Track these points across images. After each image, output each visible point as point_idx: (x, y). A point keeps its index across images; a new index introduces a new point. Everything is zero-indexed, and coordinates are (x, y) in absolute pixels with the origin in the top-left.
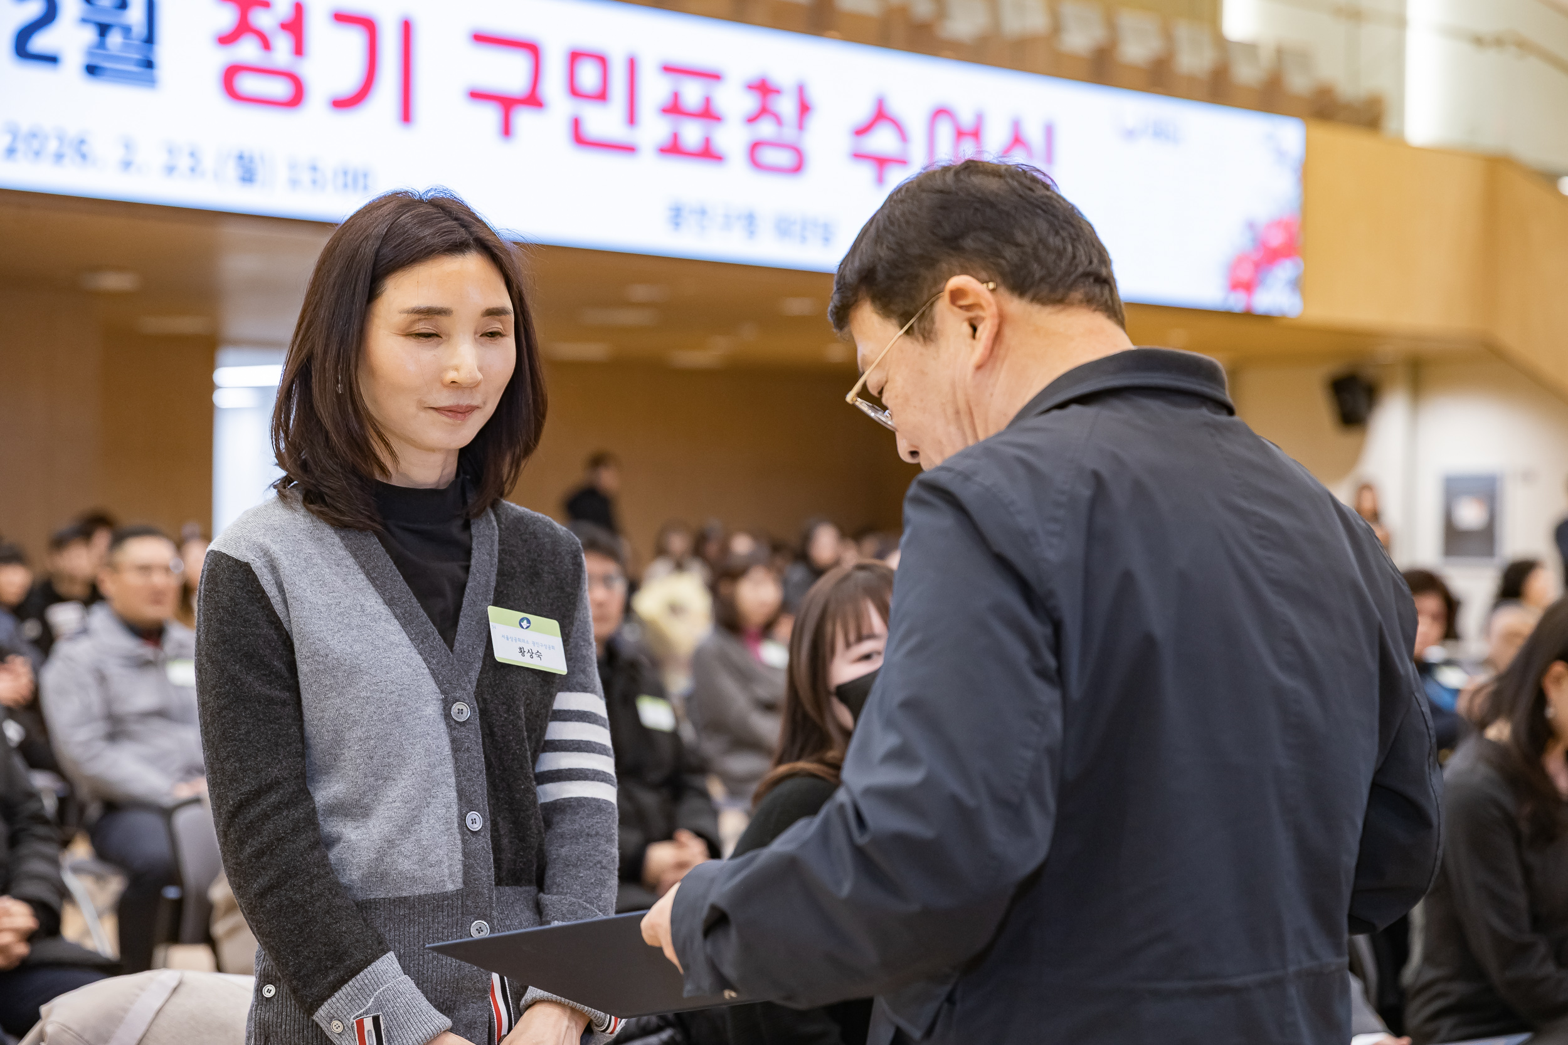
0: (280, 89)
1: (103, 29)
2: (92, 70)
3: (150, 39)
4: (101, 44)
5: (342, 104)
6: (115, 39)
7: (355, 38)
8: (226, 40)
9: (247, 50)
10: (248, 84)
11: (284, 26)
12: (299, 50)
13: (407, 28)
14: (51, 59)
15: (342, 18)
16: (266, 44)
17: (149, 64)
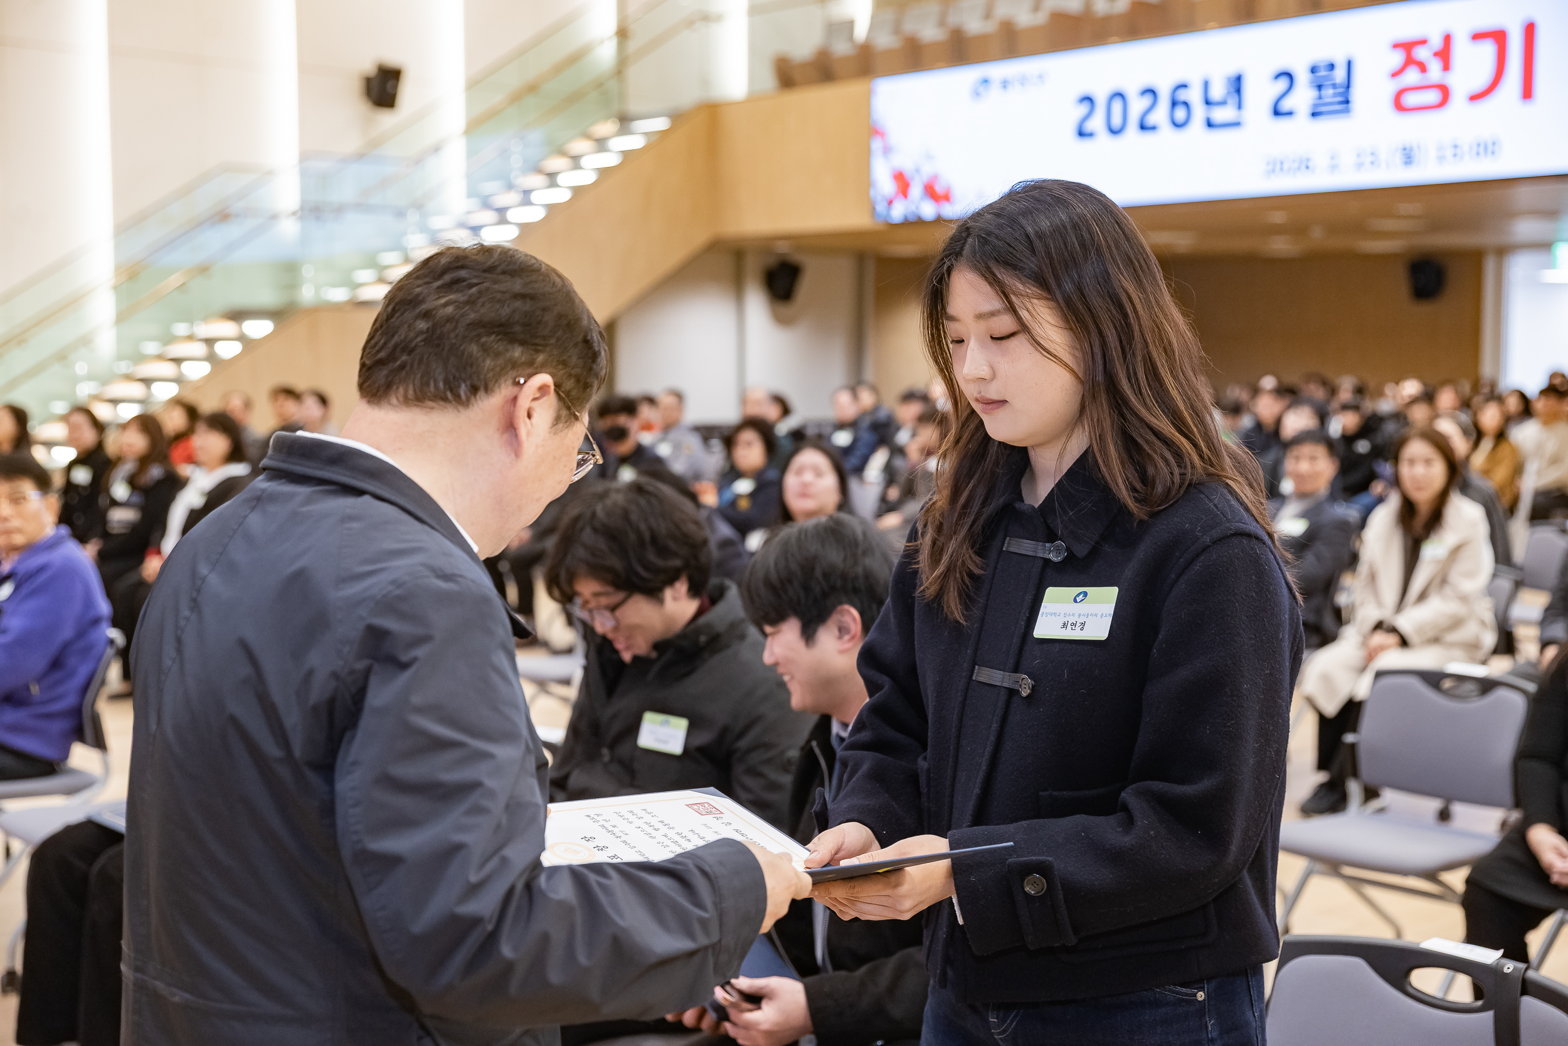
0: (1433, 97)
1: (1319, 87)
2: (1314, 114)
3: (1348, 86)
4: (1320, 98)
5: (1475, 98)
6: (1329, 92)
7: (1488, 49)
8: (1395, 74)
9: (1412, 76)
10: (1411, 99)
11: (1436, 54)
12: (1446, 67)
13: (1530, 30)
14: (1290, 113)
15: (1477, 37)
16: (1423, 68)
17: (1347, 102)
